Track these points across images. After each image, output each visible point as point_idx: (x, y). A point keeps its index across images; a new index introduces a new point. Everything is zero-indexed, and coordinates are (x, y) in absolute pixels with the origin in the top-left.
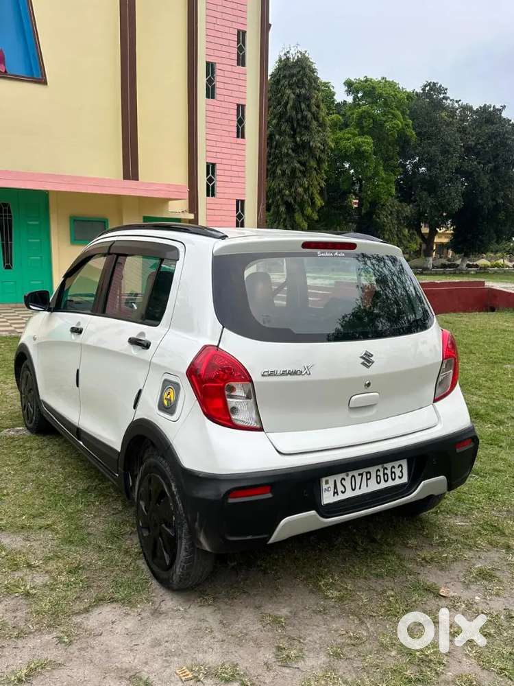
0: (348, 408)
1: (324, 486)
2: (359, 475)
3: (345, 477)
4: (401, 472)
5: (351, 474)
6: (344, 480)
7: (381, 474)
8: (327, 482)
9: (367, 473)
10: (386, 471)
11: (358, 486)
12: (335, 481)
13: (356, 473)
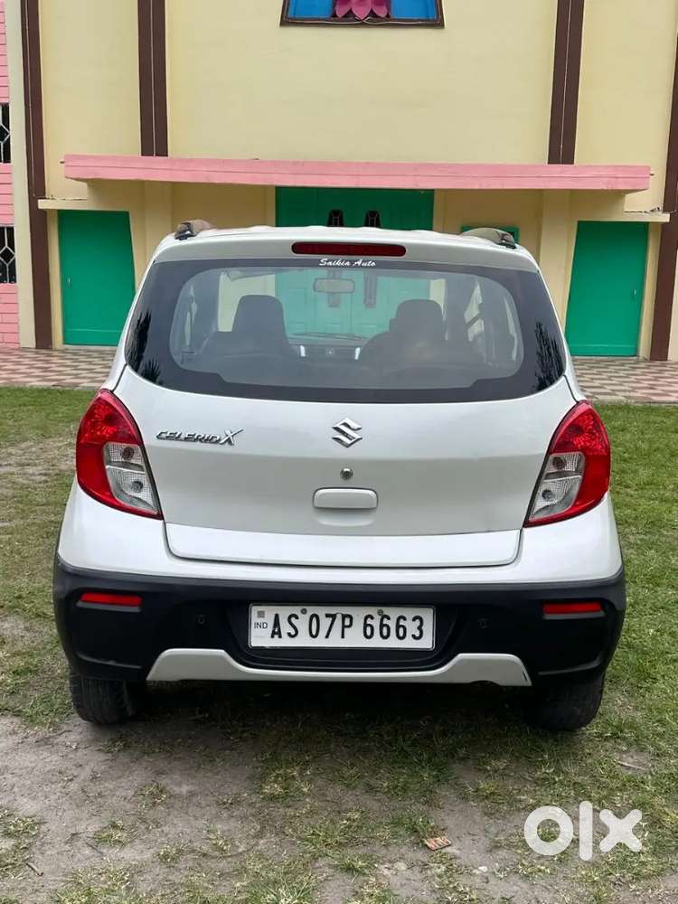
0: (312, 507)
1: (254, 618)
2: (327, 616)
3: (300, 615)
4: (420, 628)
5: (311, 610)
6: (297, 618)
7: (376, 623)
8: (261, 614)
9: (344, 617)
10: (385, 621)
11: (323, 632)
12: (277, 616)
13: (322, 611)
